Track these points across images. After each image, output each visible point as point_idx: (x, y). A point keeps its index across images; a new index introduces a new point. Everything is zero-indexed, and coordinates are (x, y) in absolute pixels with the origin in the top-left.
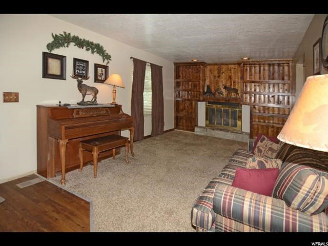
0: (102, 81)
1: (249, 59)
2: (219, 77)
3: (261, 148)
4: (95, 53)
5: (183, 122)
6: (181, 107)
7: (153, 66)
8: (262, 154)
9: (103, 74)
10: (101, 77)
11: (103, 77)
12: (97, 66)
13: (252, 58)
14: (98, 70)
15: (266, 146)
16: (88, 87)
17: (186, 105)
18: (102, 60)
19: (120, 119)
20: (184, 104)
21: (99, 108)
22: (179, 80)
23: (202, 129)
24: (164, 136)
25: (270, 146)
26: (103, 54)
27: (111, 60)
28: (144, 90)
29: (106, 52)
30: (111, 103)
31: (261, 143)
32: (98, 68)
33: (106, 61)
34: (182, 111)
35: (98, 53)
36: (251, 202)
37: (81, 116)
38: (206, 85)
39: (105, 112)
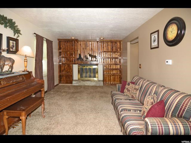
0: (15, 52)
1: (103, 39)
2: (85, 48)
3: (129, 89)
4: (8, 28)
5: (64, 79)
6: (63, 68)
7: (47, 41)
8: (130, 92)
9: (14, 46)
10: (12, 48)
11: (14, 48)
12: (9, 39)
13: (105, 38)
14: (10, 43)
15: (132, 87)
16: (6, 57)
17: (66, 67)
18: (13, 34)
19: (33, 83)
20: (65, 67)
21: (17, 76)
22: (61, 51)
23: (77, 82)
24: (55, 90)
25: (134, 87)
26: (14, 29)
27: (20, 34)
28: (43, 58)
29: (18, 27)
30: (23, 70)
31: (128, 86)
32: (10, 41)
33: (17, 35)
34: (63, 71)
35: (10, 27)
36: (172, 124)
37: (3, 86)
38: (78, 54)
39: (21, 79)
